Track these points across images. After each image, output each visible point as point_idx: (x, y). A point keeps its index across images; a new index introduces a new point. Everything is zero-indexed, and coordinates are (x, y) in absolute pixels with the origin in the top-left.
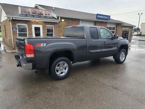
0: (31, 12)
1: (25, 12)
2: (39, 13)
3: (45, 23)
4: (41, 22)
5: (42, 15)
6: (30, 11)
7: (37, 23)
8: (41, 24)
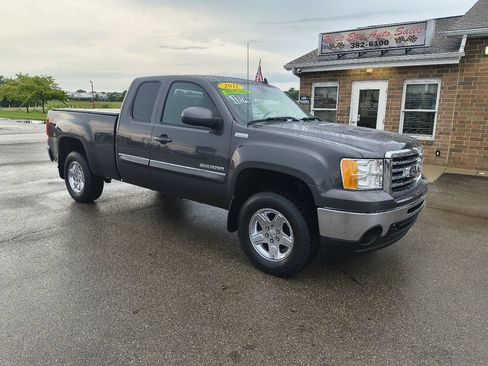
0: (347, 43)
1: (332, 46)
2: (374, 40)
3: (399, 73)
4: (384, 69)
5: (384, 46)
6: (344, 41)
7: (369, 77)
8: (383, 79)
